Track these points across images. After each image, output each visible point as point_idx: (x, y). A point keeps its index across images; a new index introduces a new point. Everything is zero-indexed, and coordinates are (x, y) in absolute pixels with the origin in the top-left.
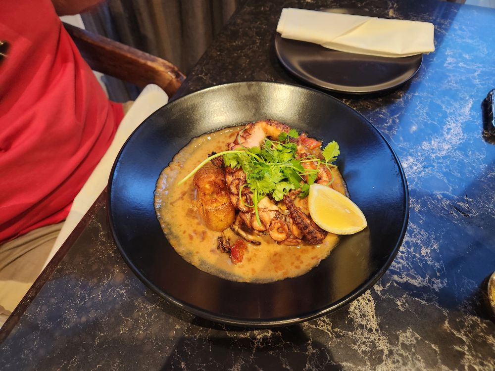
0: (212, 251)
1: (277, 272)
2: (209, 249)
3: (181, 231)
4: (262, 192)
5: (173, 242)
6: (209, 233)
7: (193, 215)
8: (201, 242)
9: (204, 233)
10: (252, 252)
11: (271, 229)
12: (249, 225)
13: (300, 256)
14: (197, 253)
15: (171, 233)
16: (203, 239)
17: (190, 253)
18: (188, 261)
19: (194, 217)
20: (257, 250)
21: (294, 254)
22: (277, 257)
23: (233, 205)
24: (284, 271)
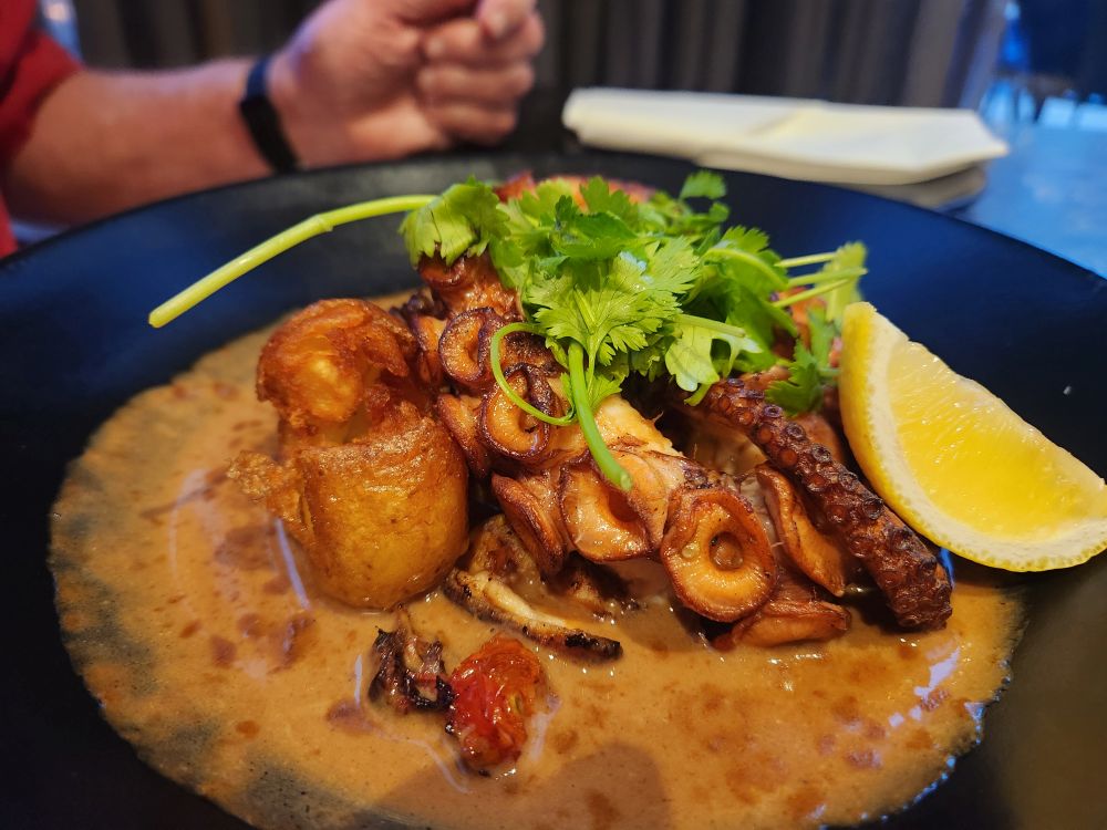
0: (342, 714)
1: (747, 800)
2: (322, 707)
3: (168, 626)
4: (607, 354)
5: (102, 675)
6: (331, 625)
7: (251, 552)
8: (277, 670)
9: (301, 628)
10: (576, 703)
11: (679, 543)
12: (549, 531)
13: (852, 700)
14: (248, 729)
15: (108, 632)
16: (292, 656)
17: (202, 734)
18: (177, 771)
19: (255, 560)
20: (600, 688)
21: (819, 694)
22: (726, 719)
23: (456, 442)
24: (788, 790)
